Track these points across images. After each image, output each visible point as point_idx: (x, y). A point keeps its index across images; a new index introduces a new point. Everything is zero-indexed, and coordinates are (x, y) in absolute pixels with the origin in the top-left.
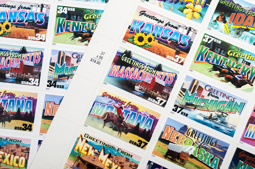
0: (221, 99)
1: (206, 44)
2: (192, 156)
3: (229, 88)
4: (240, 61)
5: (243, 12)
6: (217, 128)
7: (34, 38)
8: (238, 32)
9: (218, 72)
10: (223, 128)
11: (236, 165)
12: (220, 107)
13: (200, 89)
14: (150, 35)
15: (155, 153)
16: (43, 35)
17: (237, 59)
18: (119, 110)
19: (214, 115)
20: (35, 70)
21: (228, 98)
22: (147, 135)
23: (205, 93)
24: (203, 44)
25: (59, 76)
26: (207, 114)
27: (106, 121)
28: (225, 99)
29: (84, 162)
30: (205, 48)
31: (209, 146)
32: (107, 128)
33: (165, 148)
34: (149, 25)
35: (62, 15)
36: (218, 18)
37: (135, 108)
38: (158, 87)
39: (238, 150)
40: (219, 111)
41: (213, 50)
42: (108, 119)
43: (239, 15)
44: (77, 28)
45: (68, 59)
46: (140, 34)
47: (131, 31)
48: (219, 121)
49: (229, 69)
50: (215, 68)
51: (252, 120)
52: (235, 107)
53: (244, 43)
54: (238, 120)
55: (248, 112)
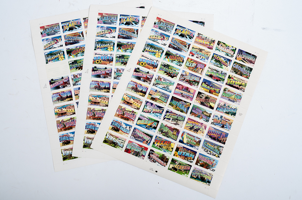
0: (167, 82)
1: (162, 65)
2: (159, 99)
3: (170, 78)
4: (173, 70)
5: (173, 55)
6: (166, 90)
7: (109, 64)
8: (172, 61)
9: (166, 74)
10: (168, 90)
11: (172, 101)
12: (167, 84)
13: (161, 79)
14: (145, 63)
15: (148, 98)
16: (112, 63)
17: (172, 69)
18: (136, 86)
19: (165, 86)
20: (110, 74)
21: (169, 81)
22: (145, 93)
23: (162, 80)
24: (161, 65)
25: (117, 76)
26: (163, 86)
27: (132, 89)
28: (168, 82)
29: (126, 101)
30: (162, 66)
31: (164, 96)
32: (133, 91)
33: (150, 97)
34: (145, 60)
35: (118, 57)
36: (166, 57)
37: (141, 85)
38: (148, 79)
39: (173, 97)
40: (167, 85)
41: (164, 67)
42: (133, 88)
43: (172, 56)
44: (122, 61)
45: (120, 70)
46: (142, 62)
47: (139, 62)
48: (167, 88)
49: (169, 72)
50: (165, 72)
51: (177, 88)
52: (172, 84)
53: (174, 64)
54: (172, 88)
55: (175, 85)
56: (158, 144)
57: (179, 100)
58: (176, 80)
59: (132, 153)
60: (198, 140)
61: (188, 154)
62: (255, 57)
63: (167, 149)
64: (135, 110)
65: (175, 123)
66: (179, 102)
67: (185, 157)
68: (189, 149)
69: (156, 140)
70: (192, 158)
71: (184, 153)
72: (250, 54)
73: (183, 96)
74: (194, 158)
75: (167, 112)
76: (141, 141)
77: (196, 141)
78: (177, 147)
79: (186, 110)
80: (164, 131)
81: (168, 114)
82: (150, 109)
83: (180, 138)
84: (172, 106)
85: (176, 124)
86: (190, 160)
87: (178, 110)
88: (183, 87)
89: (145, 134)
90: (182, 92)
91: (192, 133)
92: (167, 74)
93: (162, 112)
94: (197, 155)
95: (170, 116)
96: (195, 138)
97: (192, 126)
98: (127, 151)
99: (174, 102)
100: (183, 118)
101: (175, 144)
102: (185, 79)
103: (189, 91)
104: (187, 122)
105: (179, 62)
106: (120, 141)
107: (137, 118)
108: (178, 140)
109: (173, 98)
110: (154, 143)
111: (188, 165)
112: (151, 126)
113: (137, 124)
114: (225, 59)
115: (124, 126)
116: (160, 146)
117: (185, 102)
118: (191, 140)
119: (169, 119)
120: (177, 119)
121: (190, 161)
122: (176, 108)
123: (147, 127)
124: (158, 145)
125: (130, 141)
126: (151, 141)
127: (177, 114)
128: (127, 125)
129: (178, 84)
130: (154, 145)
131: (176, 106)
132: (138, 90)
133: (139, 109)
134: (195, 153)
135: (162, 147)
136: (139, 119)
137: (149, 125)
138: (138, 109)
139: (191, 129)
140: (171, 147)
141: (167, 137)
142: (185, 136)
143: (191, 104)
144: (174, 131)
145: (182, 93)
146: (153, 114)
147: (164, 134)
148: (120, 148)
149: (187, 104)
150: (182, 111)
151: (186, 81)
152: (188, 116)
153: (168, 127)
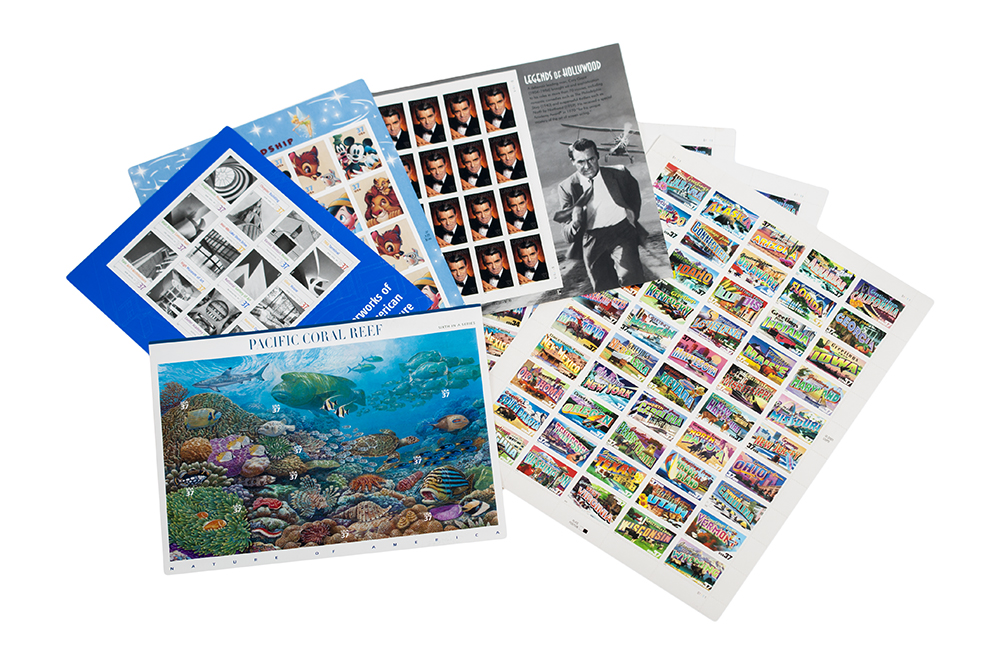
0: (659, 326)
2: (629, 363)
3: (667, 319)
4: (679, 301)
5: (689, 264)
6: (652, 346)
8: (682, 279)
9: (661, 306)
10: (656, 347)
12: (658, 332)
13: (645, 316)
15: (601, 356)
17: (677, 299)
18: (580, 321)
19: (651, 336)
21: (665, 326)
22: (598, 343)
23: (648, 320)
26: (647, 335)
27: (568, 327)
28: (662, 326)
29: (546, 354)
30: (654, 286)
31: (643, 358)
32: (569, 332)
33: (609, 354)
37: (592, 322)
38: (613, 310)
40: (656, 334)
42: (570, 326)
43: (686, 266)
48: (655, 341)
49: (670, 305)
50: (659, 302)
51: (679, 345)
52: (669, 332)
53: (685, 288)
54: (669, 343)
55: (678, 338)
56: (604, 468)
57: (678, 375)
58: (682, 327)
59: (536, 475)
60: (704, 478)
61: (672, 506)
62: (900, 306)
63: (624, 484)
64: (564, 379)
65: (657, 426)
66: (677, 380)
67: (665, 512)
68: (677, 496)
69: (599, 457)
70: (681, 517)
71: (664, 501)
72: (887, 297)
73: (691, 368)
74: (686, 518)
75: (643, 397)
76: (562, 453)
77: (699, 481)
78: (649, 484)
79: (691, 401)
80: (625, 441)
81: (644, 403)
82: (603, 382)
83: (660, 464)
84: (659, 386)
85: (658, 431)
86: (675, 520)
87: (671, 399)
88: (696, 347)
89: (578, 438)
90: (690, 356)
91: (693, 458)
92: (664, 308)
93: (632, 395)
94: (695, 513)
95: (648, 408)
96: (700, 473)
97: (697, 443)
98: (525, 468)
99: (665, 378)
100: (680, 420)
101: (645, 475)
102: (705, 328)
103: (710, 359)
104: (687, 431)
105: (699, 283)
106: (512, 442)
107: (565, 398)
108: (656, 468)
109: (665, 368)
110: (594, 464)
111: (668, 530)
112: (595, 423)
113: (561, 412)
114: (818, 298)
115: (529, 410)
116: (607, 474)
117: (693, 382)
118: (689, 474)
119: (645, 416)
120: (663, 420)
121: (674, 522)
122: (667, 392)
123: (584, 424)
124: (602, 471)
125: (535, 448)
126: (588, 457)
127: (665, 408)
128: (536, 408)
129: (686, 337)
130: (592, 468)
131: (669, 389)
132: (582, 333)
133: (575, 377)
134: (691, 506)
135: (612, 477)
136: (570, 401)
137: (592, 419)
138: (573, 377)
139: (694, 448)
140: (633, 481)
141: (630, 456)
142: (674, 463)
143: (706, 390)
144: (651, 445)
145: (690, 361)
146: (607, 396)
147: (625, 448)
148: (509, 458)
149: (697, 388)
150: (680, 403)
151: (706, 333)
152: (693, 416)
153: (637, 433)
